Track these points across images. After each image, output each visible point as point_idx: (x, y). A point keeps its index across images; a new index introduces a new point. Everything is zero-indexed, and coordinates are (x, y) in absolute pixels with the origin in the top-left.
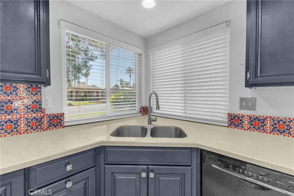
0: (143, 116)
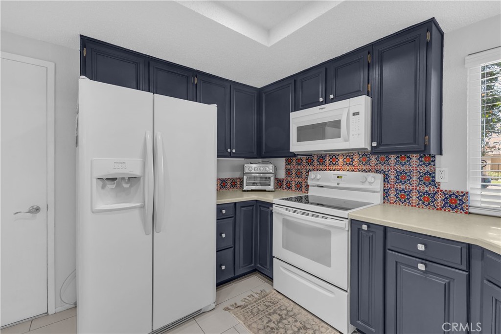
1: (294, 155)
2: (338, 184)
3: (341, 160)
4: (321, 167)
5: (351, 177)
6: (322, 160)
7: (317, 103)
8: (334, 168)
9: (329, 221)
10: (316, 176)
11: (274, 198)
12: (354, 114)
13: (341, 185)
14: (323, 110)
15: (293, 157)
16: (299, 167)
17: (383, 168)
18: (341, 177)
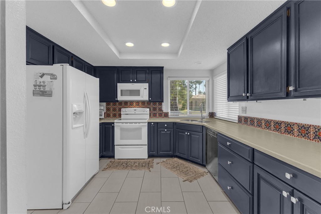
0: (210, 118)
1: (118, 101)
2: (135, 113)
3: (134, 104)
4: (126, 107)
5: (139, 110)
6: (127, 104)
7: (129, 82)
8: (132, 107)
9: (141, 124)
10: (126, 110)
11: (114, 120)
12: (145, 89)
13: (136, 113)
14: (134, 85)
15: (117, 102)
16: (114, 107)
17: (149, 106)
18: (136, 110)
